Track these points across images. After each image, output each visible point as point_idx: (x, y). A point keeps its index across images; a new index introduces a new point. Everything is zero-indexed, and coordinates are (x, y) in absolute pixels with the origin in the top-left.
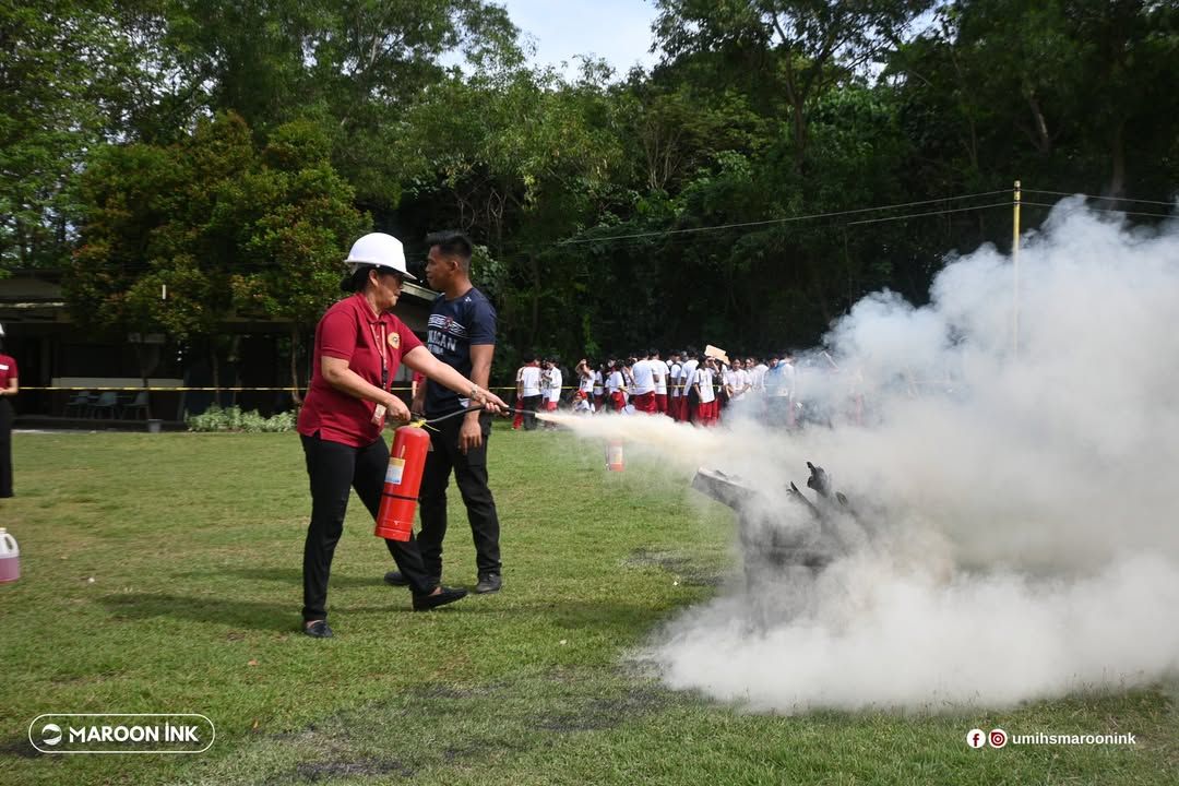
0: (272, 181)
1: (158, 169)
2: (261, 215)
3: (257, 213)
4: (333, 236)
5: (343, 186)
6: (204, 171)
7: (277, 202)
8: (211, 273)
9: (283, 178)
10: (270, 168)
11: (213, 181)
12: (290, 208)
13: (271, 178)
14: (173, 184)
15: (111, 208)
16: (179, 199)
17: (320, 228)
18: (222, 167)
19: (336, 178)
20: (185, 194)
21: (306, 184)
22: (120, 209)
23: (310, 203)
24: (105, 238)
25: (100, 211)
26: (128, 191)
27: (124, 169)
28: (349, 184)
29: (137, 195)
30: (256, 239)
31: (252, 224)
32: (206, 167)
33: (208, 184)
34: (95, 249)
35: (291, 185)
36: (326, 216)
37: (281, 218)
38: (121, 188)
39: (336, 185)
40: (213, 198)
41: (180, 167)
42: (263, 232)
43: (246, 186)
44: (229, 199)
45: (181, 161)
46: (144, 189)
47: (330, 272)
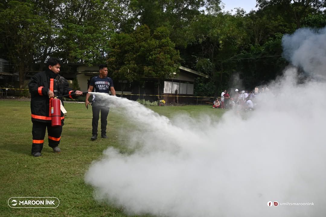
0: (154, 42)
1: (127, 39)
2: (152, 51)
3: (151, 51)
4: (169, 57)
5: (172, 44)
6: (138, 40)
7: (156, 48)
8: (139, 65)
9: (157, 42)
10: (154, 39)
11: (140, 42)
12: (159, 49)
14: (131, 43)
15: (116, 49)
16: (132, 47)
17: (166, 55)
18: (142, 39)
19: (171, 41)
20: (133, 46)
21: (163, 43)
22: (118, 49)
23: (164, 48)
24: (114, 56)
25: (113, 50)
26: (120, 45)
27: (119, 40)
28: (174, 43)
29: (122, 46)
30: (150, 57)
31: (149, 53)
32: (139, 39)
33: (139, 43)
34: (112, 59)
35: (159, 43)
36: (168, 52)
37: (157, 52)
38: (118, 44)
40: (140, 47)
41: (133, 39)
42: (152, 56)
43: (148, 44)
44: (144, 47)
45: (133, 38)
46: (123, 44)
47: (168, 66)
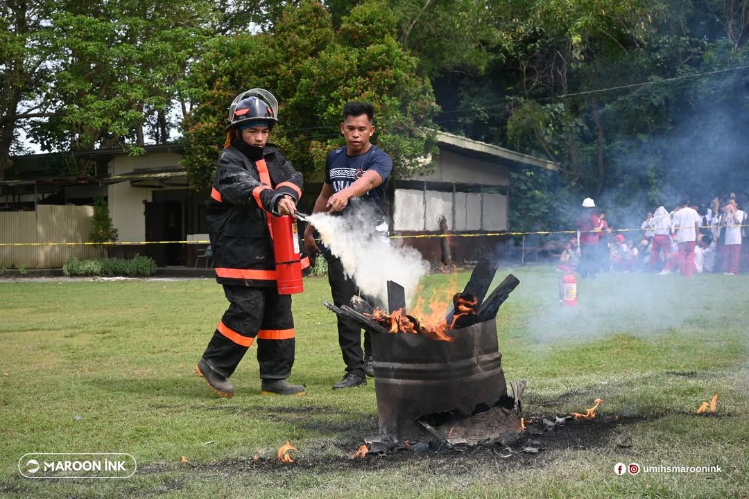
0: (339, 56)
1: (253, 54)
2: (336, 88)
3: (332, 85)
4: (397, 103)
5: (405, 57)
6: (291, 53)
7: (350, 74)
8: (297, 140)
9: (354, 56)
10: (343, 45)
11: (297, 61)
12: (360, 80)
13: (344, 54)
14: (266, 65)
15: (218, 89)
16: (271, 77)
17: (385, 97)
18: (304, 48)
19: (400, 50)
20: (275, 74)
21: (373, 58)
22: (225, 89)
23: (376, 74)
24: (214, 115)
25: (209, 93)
26: (232, 74)
27: (229, 55)
28: (411, 55)
29: (240, 78)
30: (331, 109)
31: (328, 96)
32: (292, 49)
33: (294, 63)
34: (206, 124)
35: (359, 59)
36: (391, 87)
37: (352, 89)
38: (226, 72)
39: (401, 57)
40: (298, 75)
41: (271, 51)
42: (337, 103)
43: (324, 64)
44: (311, 76)
45: (273, 46)
46: (244, 72)
47: (393, 134)
